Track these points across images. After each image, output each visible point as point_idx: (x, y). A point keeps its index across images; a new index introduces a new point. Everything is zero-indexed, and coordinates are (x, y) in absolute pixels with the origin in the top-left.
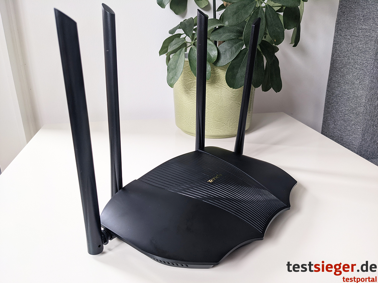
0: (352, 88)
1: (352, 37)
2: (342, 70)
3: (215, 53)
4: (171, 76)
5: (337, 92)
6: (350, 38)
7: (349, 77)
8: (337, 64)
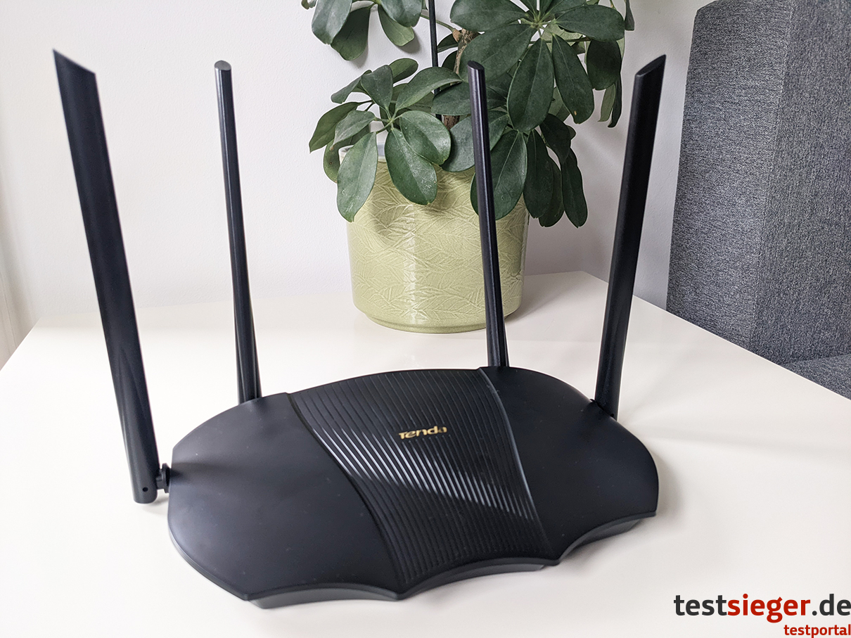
0: (731, 214)
1: (727, 105)
2: (707, 175)
3: (444, 142)
4: (347, 196)
5: (699, 224)
6: (720, 107)
7: (723, 190)
8: (694, 165)
